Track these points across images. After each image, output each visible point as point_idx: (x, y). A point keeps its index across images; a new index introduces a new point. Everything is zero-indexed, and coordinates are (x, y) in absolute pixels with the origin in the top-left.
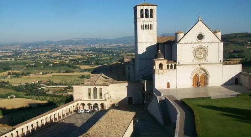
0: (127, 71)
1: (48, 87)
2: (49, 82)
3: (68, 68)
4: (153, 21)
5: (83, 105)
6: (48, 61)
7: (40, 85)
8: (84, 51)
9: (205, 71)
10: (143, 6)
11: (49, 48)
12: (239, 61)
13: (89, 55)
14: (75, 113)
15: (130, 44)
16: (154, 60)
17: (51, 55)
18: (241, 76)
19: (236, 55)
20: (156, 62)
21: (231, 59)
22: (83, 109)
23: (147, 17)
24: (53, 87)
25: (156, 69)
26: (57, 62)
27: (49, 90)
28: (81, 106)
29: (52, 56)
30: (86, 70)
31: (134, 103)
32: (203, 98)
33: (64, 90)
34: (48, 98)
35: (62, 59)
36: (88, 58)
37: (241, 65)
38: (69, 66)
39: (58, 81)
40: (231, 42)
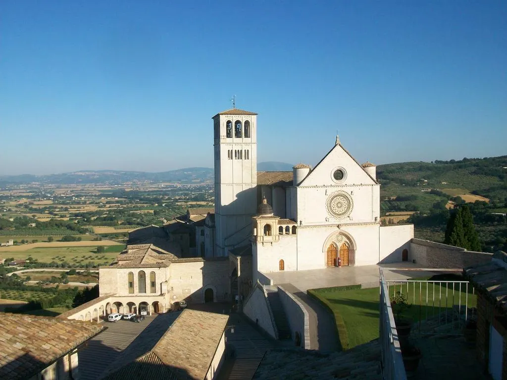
0: (199, 238)
1: (25, 271)
2: (28, 261)
3: (69, 232)
4: (250, 144)
5: (119, 304)
6: (25, 217)
7: (10, 266)
8: (100, 196)
9: (348, 238)
10: (231, 116)
11: (28, 191)
12: (409, 217)
13: (112, 205)
14: (103, 321)
15: (195, 183)
16: (255, 217)
17: (32, 204)
18: (413, 245)
19: (403, 205)
20: (258, 222)
21: (392, 213)
22: (118, 312)
23: (238, 135)
24: (37, 272)
25: (259, 235)
26: (44, 218)
27: (29, 279)
28: (114, 308)
29: (34, 207)
30: (105, 236)
31: (215, 301)
32: (348, 288)
33: (60, 277)
34: (28, 295)
35: (55, 213)
36: (110, 211)
37: (412, 226)
38: (70, 227)
39: (48, 260)
40: (393, 180)
